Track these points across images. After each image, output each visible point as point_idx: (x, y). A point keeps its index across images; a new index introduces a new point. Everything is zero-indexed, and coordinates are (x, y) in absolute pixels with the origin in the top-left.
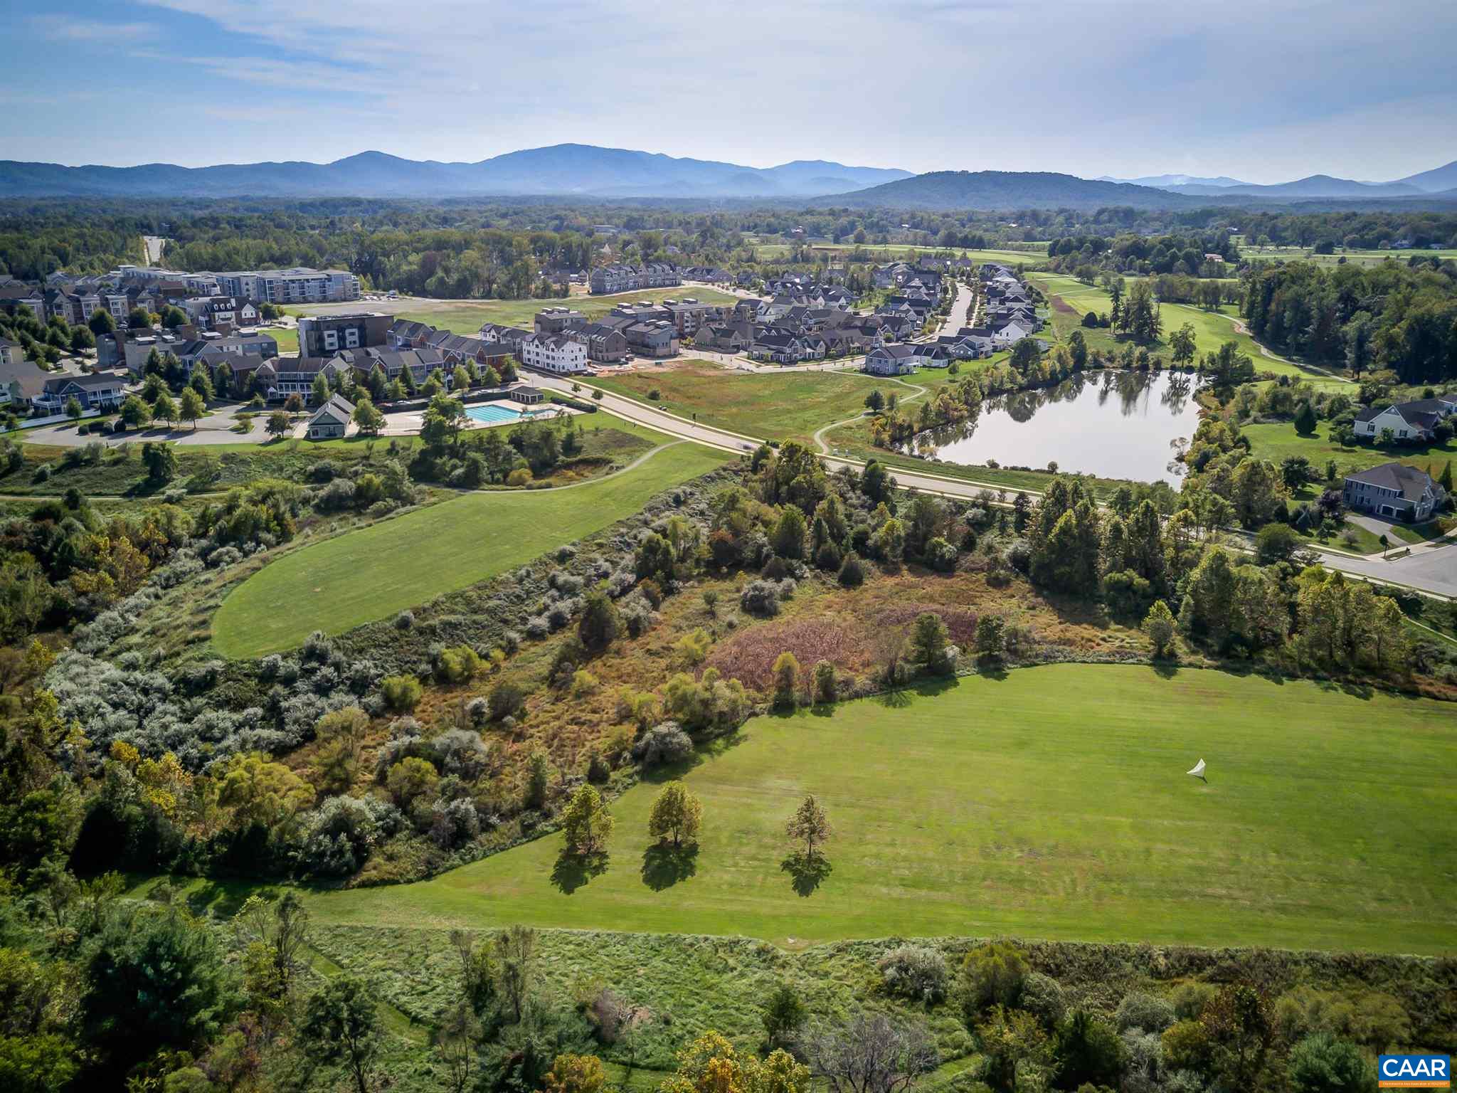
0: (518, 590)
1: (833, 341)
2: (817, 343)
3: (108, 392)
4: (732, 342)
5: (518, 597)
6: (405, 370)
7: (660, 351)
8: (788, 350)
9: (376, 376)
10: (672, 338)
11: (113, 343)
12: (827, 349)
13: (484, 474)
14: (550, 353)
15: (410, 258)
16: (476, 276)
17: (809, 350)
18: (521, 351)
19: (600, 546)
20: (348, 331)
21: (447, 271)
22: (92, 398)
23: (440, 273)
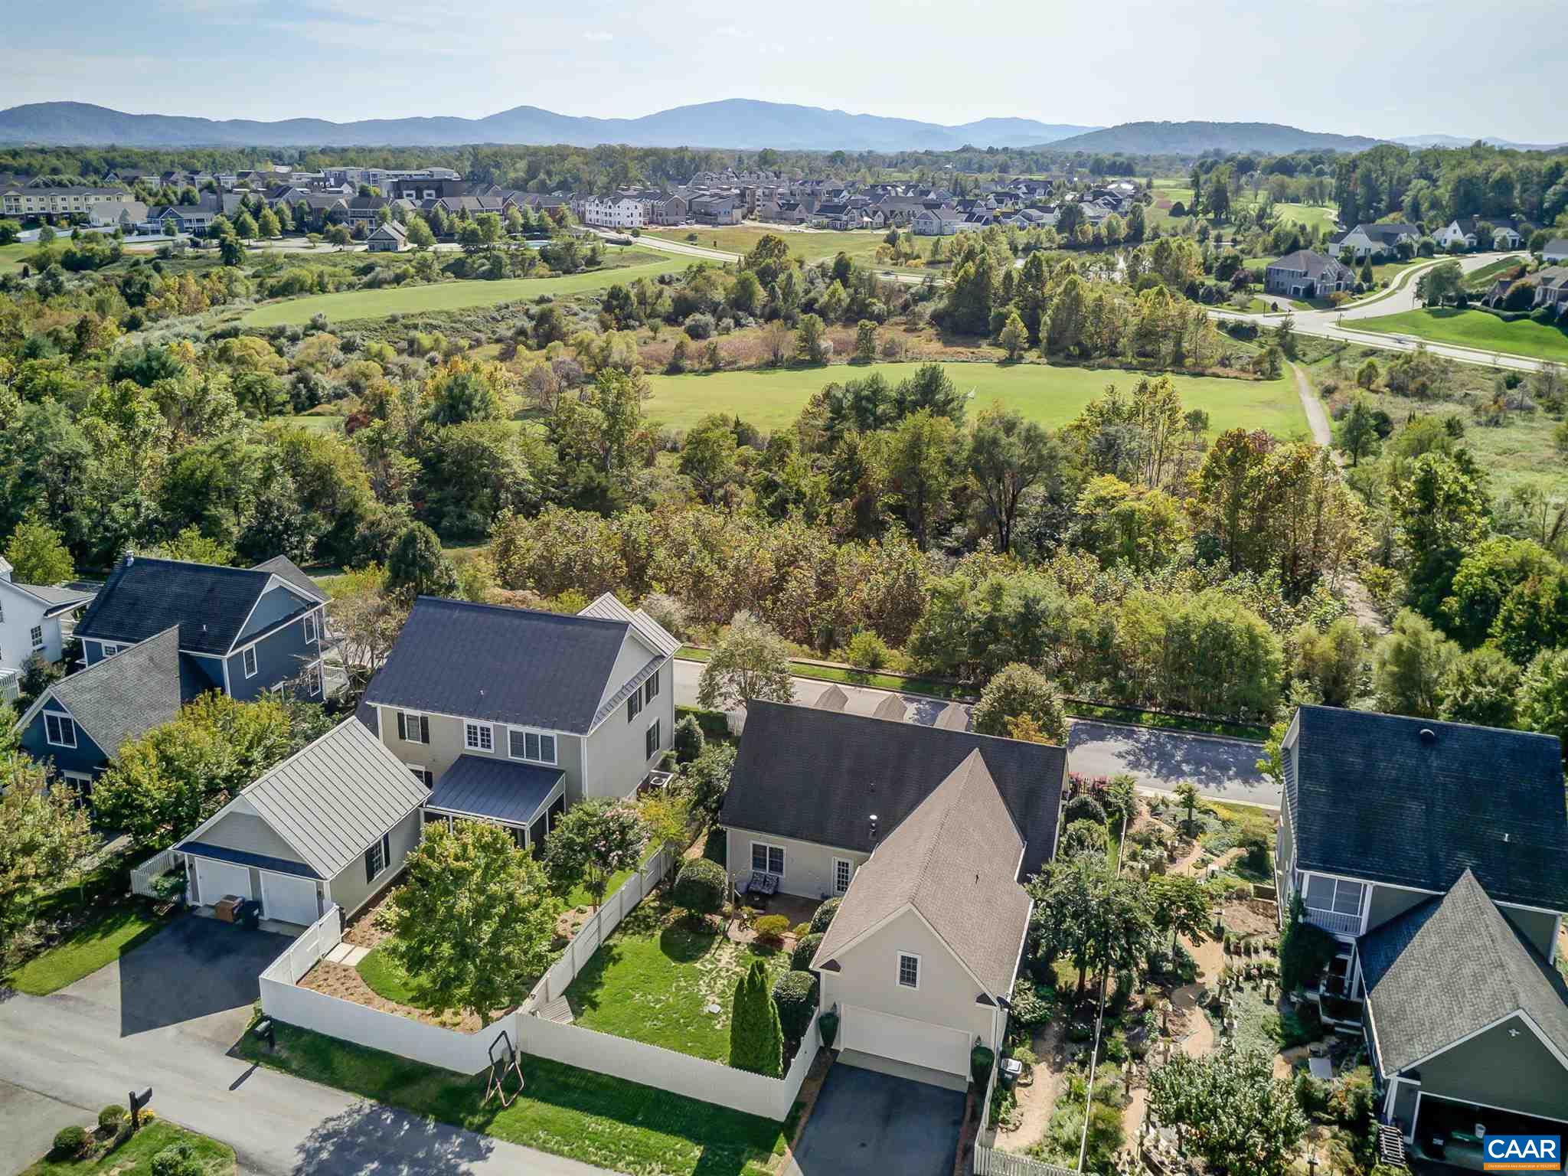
0: (495, 314)
1: (892, 212)
2: (875, 213)
3: (202, 220)
4: (796, 214)
5: (493, 318)
6: (463, 210)
7: (720, 219)
8: (845, 218)
9: (437, 212)
10: (734, 207)
11: (214, 197)
12: (886, 219)
13: (507, 270)
14: (608, 211)
15: (518, 166)
16: (577, 179)
17: (866, 219)
18: (584, 213)
19: (579, 300)
20: (426, 192)
21: (549, 173)
22: (187, 225)
23: (542, 176)
